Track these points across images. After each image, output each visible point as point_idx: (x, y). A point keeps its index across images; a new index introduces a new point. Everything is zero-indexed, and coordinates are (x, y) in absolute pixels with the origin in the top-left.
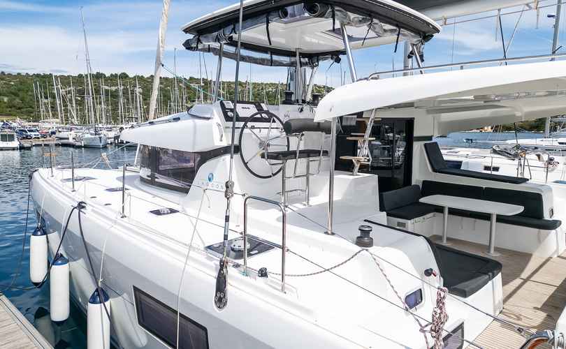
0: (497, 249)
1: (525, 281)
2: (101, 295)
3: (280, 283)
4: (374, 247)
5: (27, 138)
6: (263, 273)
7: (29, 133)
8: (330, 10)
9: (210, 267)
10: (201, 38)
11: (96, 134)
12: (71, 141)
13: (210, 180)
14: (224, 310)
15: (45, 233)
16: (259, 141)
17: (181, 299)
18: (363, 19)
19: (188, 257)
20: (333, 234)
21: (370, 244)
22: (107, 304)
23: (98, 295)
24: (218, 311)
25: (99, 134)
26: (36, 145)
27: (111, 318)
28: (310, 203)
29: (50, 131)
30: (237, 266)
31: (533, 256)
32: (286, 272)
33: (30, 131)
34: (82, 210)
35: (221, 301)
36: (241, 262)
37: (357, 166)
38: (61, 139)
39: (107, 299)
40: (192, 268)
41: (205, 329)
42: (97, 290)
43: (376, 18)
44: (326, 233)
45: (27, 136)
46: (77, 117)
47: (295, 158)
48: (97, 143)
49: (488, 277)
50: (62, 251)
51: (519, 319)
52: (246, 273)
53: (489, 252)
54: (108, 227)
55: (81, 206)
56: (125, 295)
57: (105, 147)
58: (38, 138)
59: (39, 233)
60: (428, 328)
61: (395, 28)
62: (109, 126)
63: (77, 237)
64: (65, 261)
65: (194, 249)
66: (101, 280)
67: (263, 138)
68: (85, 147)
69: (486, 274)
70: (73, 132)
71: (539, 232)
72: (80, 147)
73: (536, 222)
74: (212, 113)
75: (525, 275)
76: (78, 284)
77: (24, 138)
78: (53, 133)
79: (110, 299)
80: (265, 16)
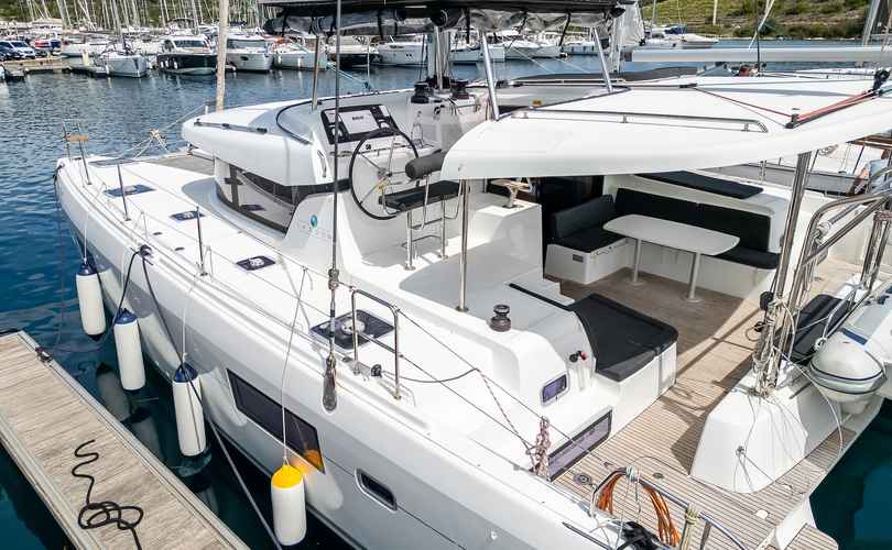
0: (699, 291)
1: (718, 341)
2: (188, 372)
3: (394, 383)
4: (511, 330)
5: (13, 57)
6: (377, 371)
7: (15, 49)
8: (463, 16)
9: (316, 361)
10: (287, 21)
11: (127, 53)
12: (87, 63)
13: (313, 224)
14: (332, 414)
15: (94, 271)
16: (377, 170)
17: (286, 395)
18: (512, 18)
19: (290, 345)
20: (466, 310)
21: (506, 328)
22: (196, 382)
23: (183, 372)
24: (326, 413)
25: (133, 54)
26: (32, 72)
27: (203, 402)
28: (447, 253)
29: (49, 40)
30: (347, 360)
31: (744, 303)
32: (400, 374)
33: (16, 45)
34: (146, 257)
35: (330, 401)
36: (350, 353)
37: (514, 194)
38: (70, 56)
39: (194, 375)
40: (296, 361)
41: (314, 429)
42: (181, 366)
43: (530, 11)
44: (458, 309)
45: (13, 54)
46: (91, 13)
47: (423, 205)
48: (130, 69)
49: (653, 352)
50: (126, 305)
51: (689, 396)
52: (357, 371)
53: (688, 296)
54: (187, 290)
55: (144, 251)
56: (217, 370)
57: (145, 76)
58: (33, 58)
59: (87, 272)
60: (533, 451)
61: (563, 15)
62: (146, 30)
63: (146, 295)
64: (132, 318)
65: (297, 332)
66: (185, 354)
67: (382, 163)
68: (113, 75)
69: (652, 348)
70: (87, 44)
71: (755, 272)
72: (103, 76)
73: (756, 256)
74: (311, 137)
75: (718, 335)
76: (151, 343)
77: (8, 58)
78: (56, 44)
79: (200, 376)
80: (376, 13)
